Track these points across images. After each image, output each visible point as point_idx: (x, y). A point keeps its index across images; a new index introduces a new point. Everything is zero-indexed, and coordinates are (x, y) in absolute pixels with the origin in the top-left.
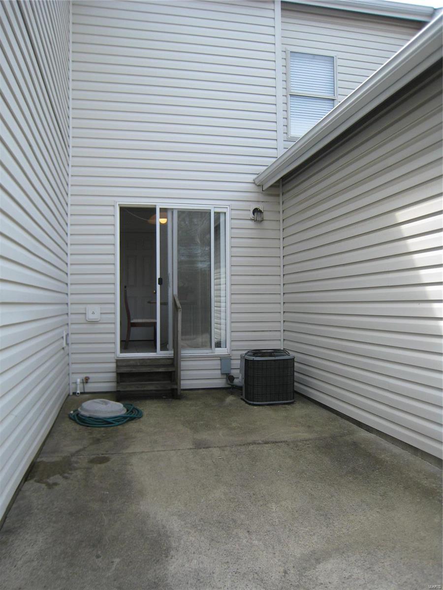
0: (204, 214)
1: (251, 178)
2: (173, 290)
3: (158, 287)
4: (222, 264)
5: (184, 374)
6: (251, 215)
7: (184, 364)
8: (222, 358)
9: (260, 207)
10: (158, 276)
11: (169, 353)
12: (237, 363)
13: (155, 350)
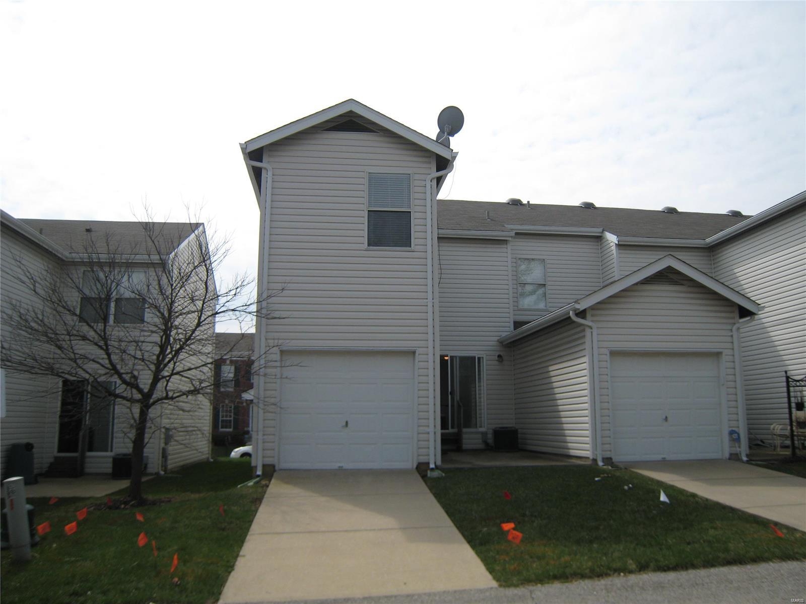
0: (473, 359)
1: (497, 338)
2: (457, 397)
3: (450, 396)
4: (482, 380)
5: (464, 441)
6: (497, 358)
7: (464, 436)
8: (482, 433)
9: (501, 354)
10: (450, 390)
11: (455, 430)
12: (490, 436)
13: (448, 429)
